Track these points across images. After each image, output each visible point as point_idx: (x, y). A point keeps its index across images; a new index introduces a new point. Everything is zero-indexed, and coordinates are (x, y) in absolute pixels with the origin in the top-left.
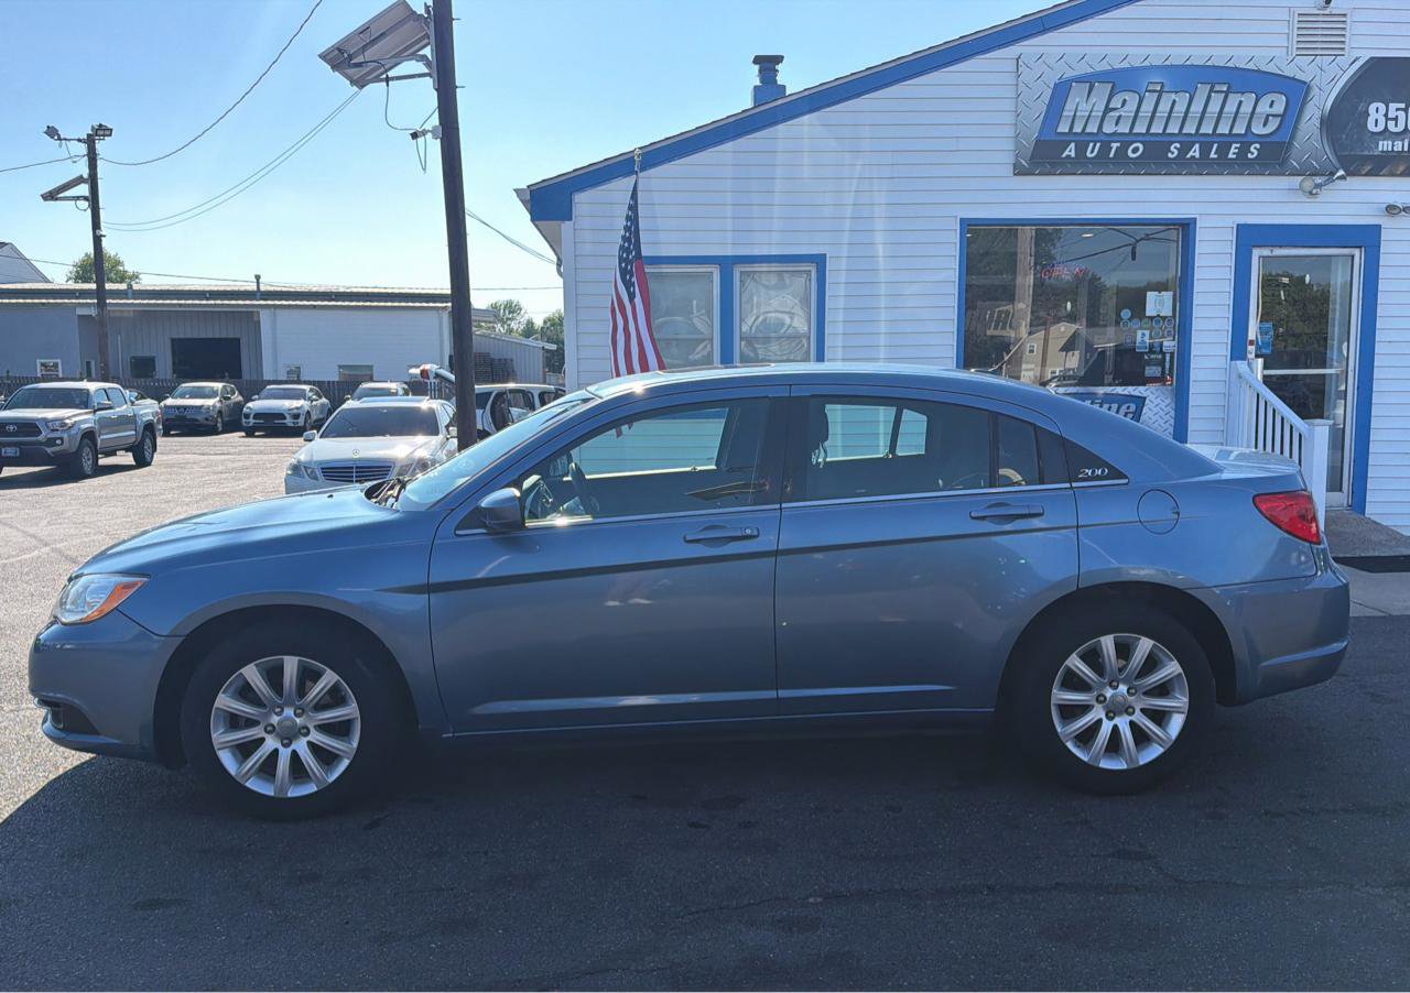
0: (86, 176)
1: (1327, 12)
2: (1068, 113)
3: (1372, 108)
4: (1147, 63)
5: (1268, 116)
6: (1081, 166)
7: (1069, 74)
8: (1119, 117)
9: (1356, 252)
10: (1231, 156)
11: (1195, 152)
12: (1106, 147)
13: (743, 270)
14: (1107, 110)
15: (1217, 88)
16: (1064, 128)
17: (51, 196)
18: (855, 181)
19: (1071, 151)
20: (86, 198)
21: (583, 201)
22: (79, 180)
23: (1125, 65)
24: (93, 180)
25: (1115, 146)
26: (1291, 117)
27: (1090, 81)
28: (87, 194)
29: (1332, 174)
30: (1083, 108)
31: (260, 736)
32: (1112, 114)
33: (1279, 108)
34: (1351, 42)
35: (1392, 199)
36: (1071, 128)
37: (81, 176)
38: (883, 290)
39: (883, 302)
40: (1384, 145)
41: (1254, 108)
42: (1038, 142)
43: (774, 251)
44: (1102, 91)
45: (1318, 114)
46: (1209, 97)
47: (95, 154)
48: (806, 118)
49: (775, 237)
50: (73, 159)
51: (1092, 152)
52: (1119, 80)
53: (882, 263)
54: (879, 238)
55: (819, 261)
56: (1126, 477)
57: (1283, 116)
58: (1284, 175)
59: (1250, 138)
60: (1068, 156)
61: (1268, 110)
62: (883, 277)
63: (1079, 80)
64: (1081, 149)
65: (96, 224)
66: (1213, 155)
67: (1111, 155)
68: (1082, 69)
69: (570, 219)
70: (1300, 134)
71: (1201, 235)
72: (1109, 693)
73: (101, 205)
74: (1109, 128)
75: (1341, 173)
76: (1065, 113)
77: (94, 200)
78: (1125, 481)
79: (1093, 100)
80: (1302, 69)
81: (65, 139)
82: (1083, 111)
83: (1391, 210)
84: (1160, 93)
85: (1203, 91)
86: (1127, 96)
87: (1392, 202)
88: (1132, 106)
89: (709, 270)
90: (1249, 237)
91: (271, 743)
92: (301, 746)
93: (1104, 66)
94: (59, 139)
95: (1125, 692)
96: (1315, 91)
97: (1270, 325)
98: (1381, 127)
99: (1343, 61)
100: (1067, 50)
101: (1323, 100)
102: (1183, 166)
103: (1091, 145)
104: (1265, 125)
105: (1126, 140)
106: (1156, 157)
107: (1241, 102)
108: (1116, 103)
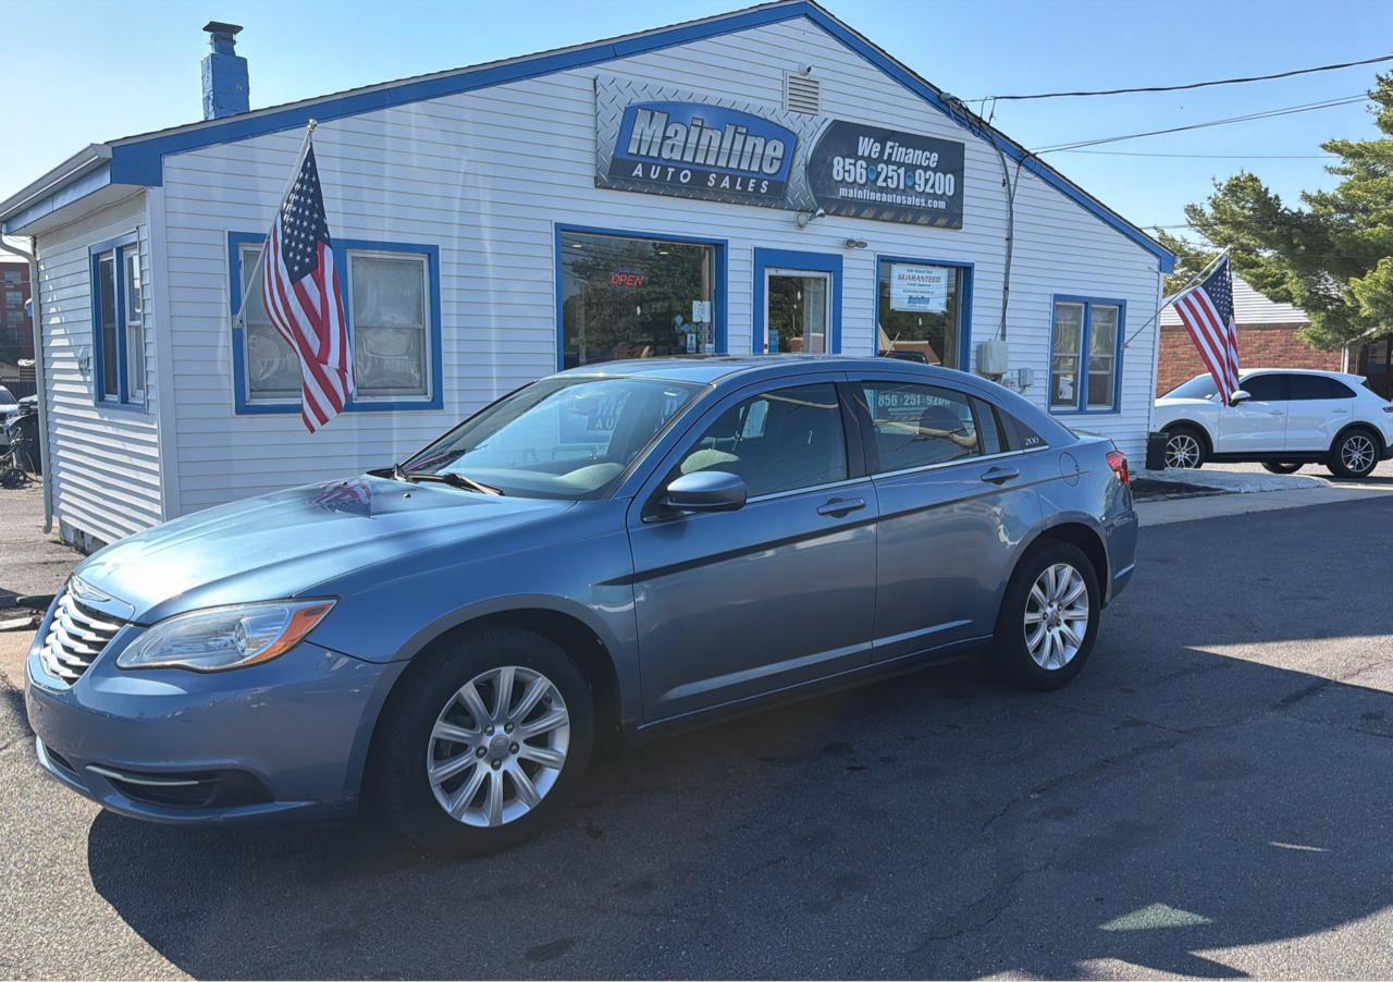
1: (807, 78)
2: (636, 136)
3: (836, 160)
4: (690, 101)
5: (773, 158)
6: (646, 186)
7: (636, 101)
8: (673, 145)
9: (827, 275)
10: (750, 189)
11: (726, 183)
12: (664, 172)
14: (665, 138)
15: (740, 130)
16: (633, 150)
18: (461, 176)
19: (638, 171)
21: (175, 166)
23: (676, 99)
25: (671, 170)
26: (787, 161)
27: (653, 108)
29: (814, 212)
30: (647, 132)
31: (472, 763)
32: (667, 142)
33: (779, 153)
34: (823, 105)
35: (849, 235)
36: (639, 150)
39: (492, 298)
40: (843, 192)
41: (764, 151)
42: (614, 159)
43: (387, 238)
44: (660, 119)
45: (803, 162)
46: (734, 136)
48: (413, 106)
49: (387, 224)
51: (655, 174)
52: (673, 111)
53: (490, 260)
54: (487, 234)
55: (432, 252)
57: (782, 160)
58: (783, 209)
59: (762, 176)
60: (637, 176)
61: (772, 154)
63: (644, 107)
64: (646, 170)
66: (738, 188)
67: (669, 179)
68: (644, 98)
69: (161, 185)
70: (792, 178)
71: (731, 254)
74: (666, 155)
75: (821, 211)
76: (633, 136)
79: (654, 127)
80: (791, 122)
82: (648, 133)
83: (850, 243)
84: (702, 127)
85: (730, 130)
86: (678, 127)
87: (849, 237)
88: (682, 137)
90: (763, 257)
91: (484, 768)
92: (511, 765)
93: (659, 98)
96: (801, 142)
97: (776, 332)
98: (840, 178)
99: (816, 119)
100: (635, 79)
101: (806, 150)
102: (720, 196)
103: (654, 167)
104: (771, 165)
105: (680, 166)
106: (698, 184)
107: (755, 145)
108: (670, 133)
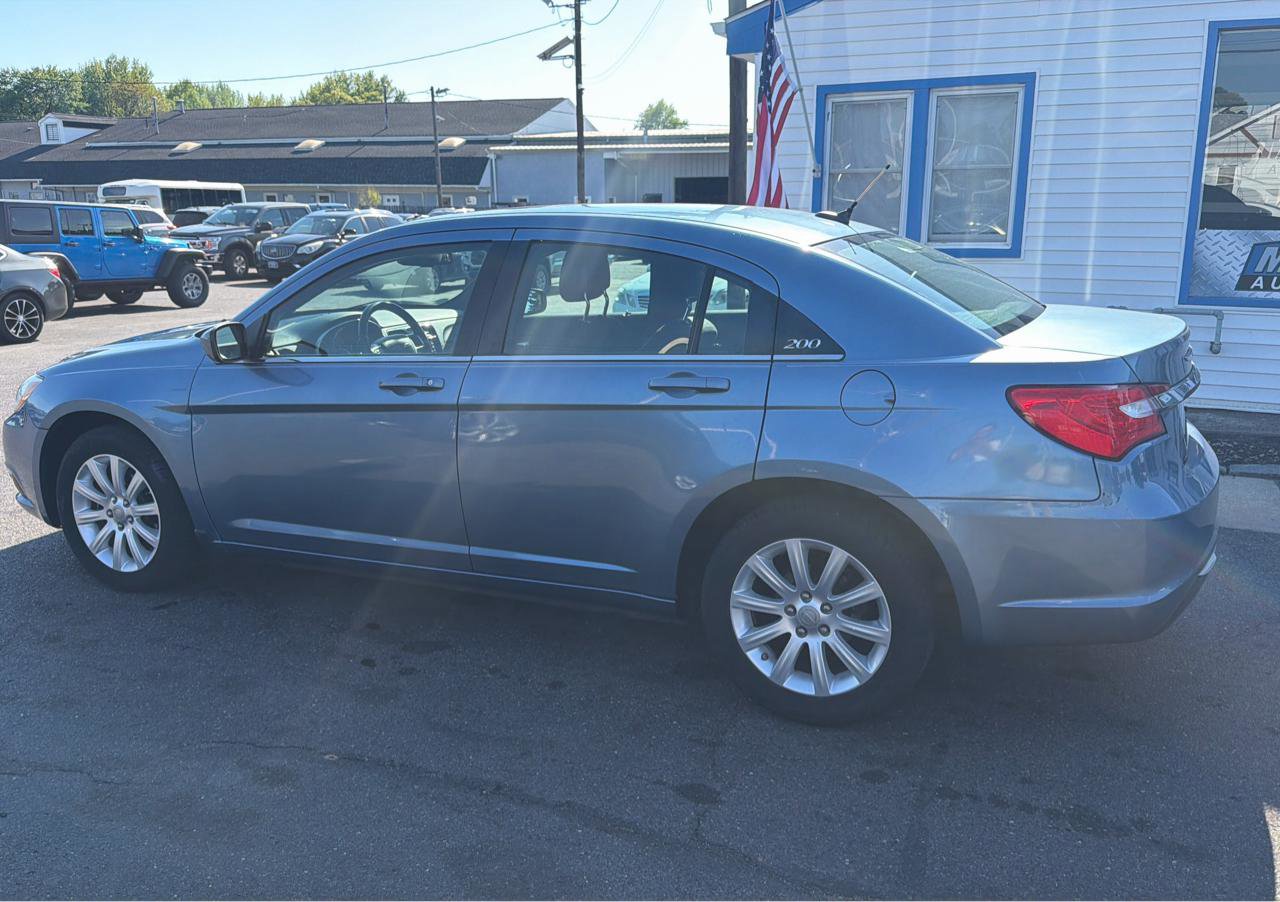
0: (571, 38)
13: (941, 94)
17: (545, 56)
20: (571, 57)
22: (565, 42)
24: (577, 40)
28: (573, 53)
37: (567, 38)
38: (1103, 112)
47: (579, 17)
50: (562, 23)
56: (841, 351)
62: (1104, 97)
65: (579, 80)
72: (800, 605)
73: (583, 62)
77: (578, 57)
78: (840, 356)
81: (557, 6)
89: (905, 96)
94: (553, 6)
95: (819, 609)
